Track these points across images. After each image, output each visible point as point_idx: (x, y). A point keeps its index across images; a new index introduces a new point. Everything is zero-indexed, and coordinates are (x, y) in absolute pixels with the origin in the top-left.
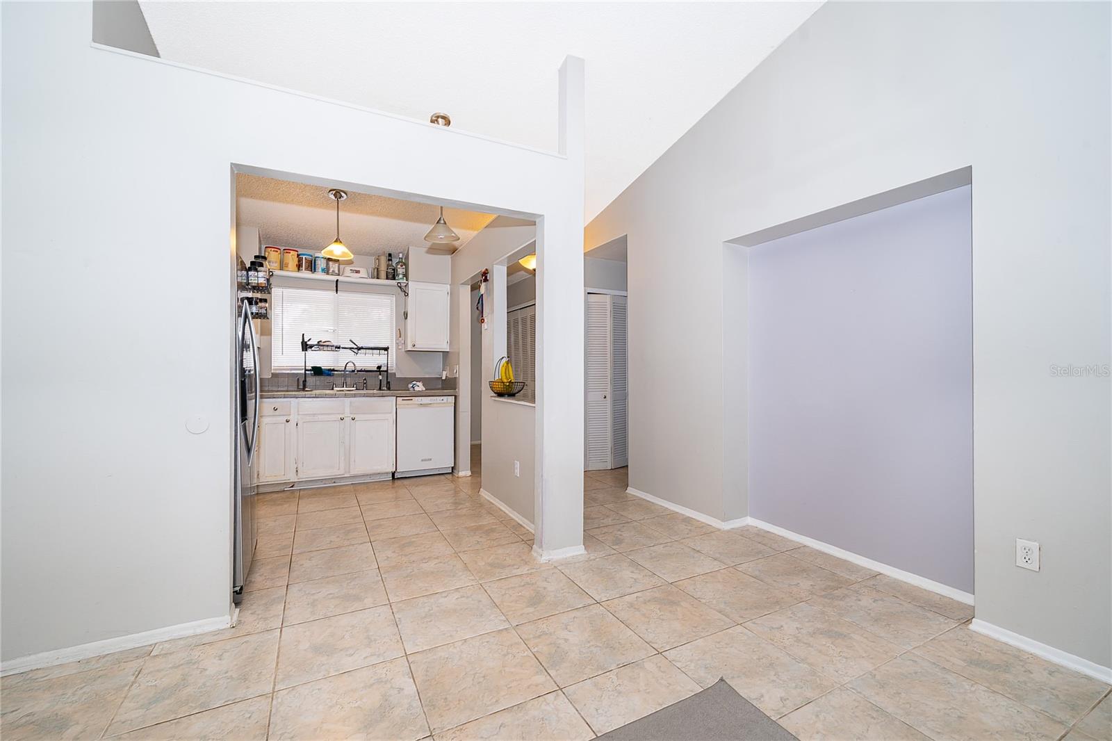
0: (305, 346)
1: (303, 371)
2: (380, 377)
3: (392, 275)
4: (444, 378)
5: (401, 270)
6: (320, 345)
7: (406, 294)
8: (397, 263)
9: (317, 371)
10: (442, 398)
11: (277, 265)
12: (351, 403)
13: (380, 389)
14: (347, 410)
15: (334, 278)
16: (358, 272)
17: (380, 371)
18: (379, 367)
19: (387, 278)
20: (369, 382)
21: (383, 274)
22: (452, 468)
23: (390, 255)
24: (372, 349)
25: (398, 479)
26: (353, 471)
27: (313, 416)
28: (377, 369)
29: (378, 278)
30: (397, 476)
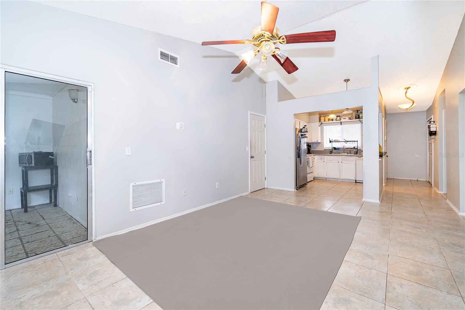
0: (330, 142)
1: (331, 149)
2: (355, 150)
3: (358, 117)
5: (360, 115)
6: (335, 141)
7: (362, 123)
8: (360, 113)
9: (335, 148)
11: (324, 121)
12: (341, 158)
13: (355, 154)
14: (340, 160)
15: (340, 121)
16: (345, 119)
18: (354, 147)
19: (356, 119)
20: (352, 152)
21: (354, 118)
23: (357, 111)
24: (352, 141)
25: (357, 182)
26: (342, 178)
27: (331, 160)
28: (353, 148)
29: (353, 119)
30: (357, 181)
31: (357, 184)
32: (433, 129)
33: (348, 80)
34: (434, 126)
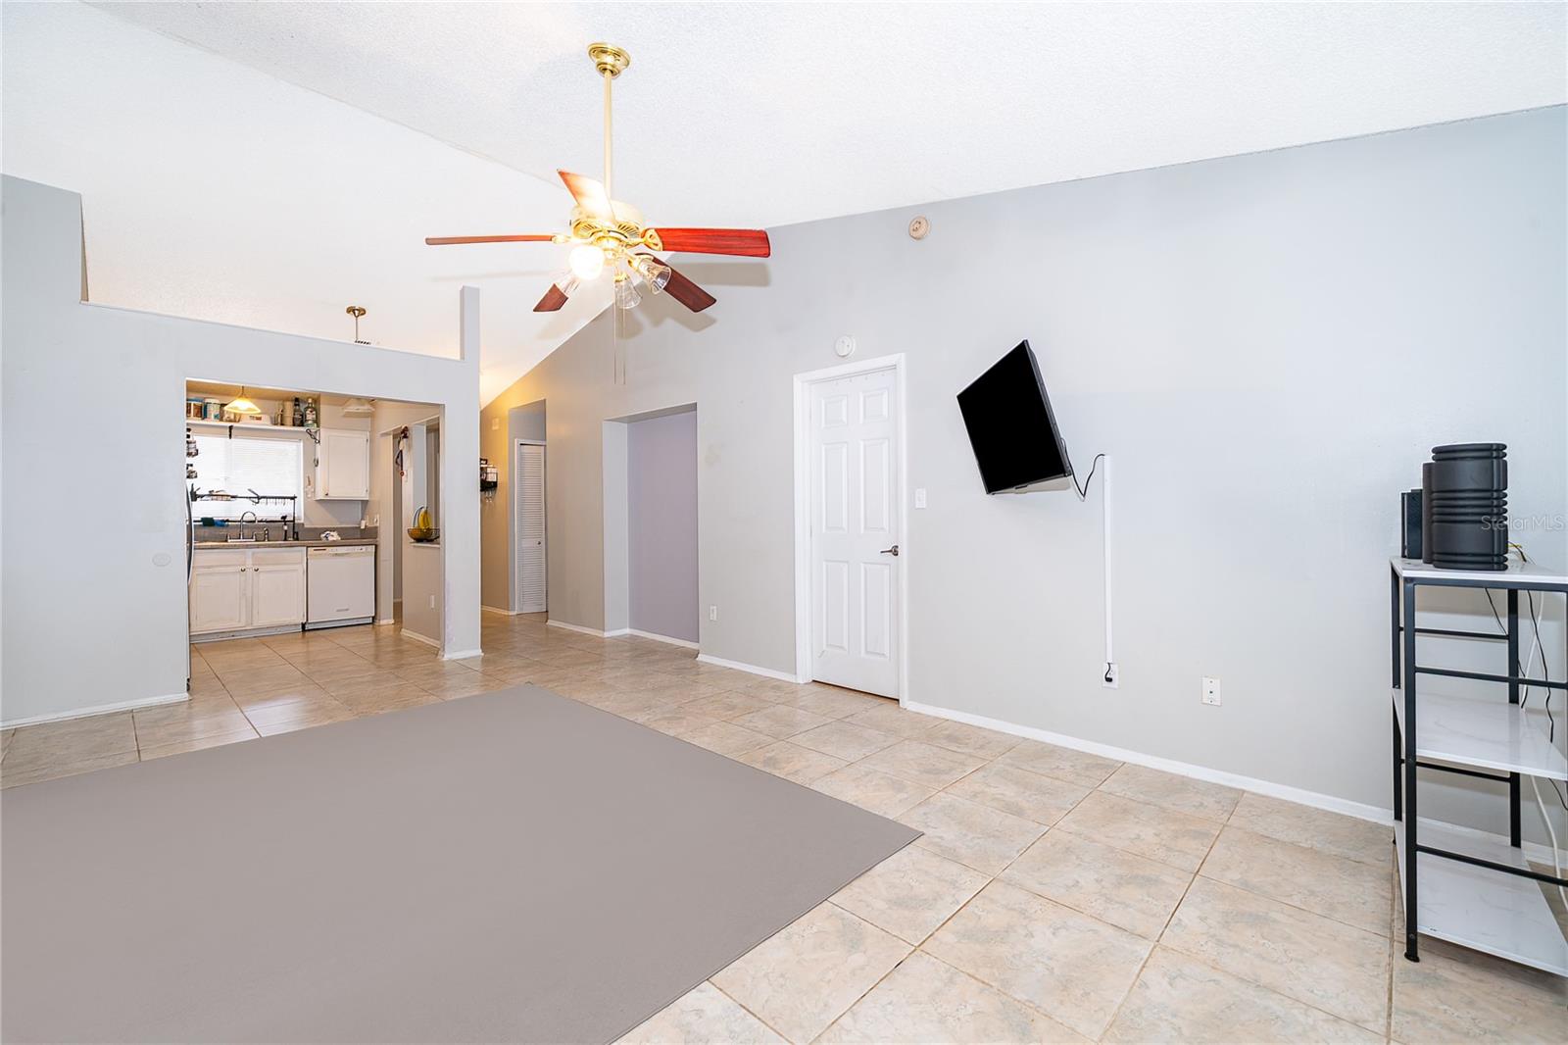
0: (194, 497)
2: (286, 528)
3: (300, 421)
4: (363, 527)
5: (310, 416)
6: (212, 495)
7: (317, 441)
8: (306, 409)
9: (207, 523)
10: (360, 547)
12: (253, 553)
13: (286, 540)
14: (249, 563)
15: (229, 424)
16: (258, 418)
17: (285, 522)
18: (284, 517)
19: (294, 425)
20: (272, 533)
21: (289, 420)
22: (374, 618)
23: (297, 400)
24: (276, 498)
25: (309, 630)
26: (257, 624)
27: (209, 567)
28: (280, 519)
29: (282, 424)
30: (307, 627)
31: (307, 633)
32: (491, 478)
33: (362, 312)
34: (494, 470)
